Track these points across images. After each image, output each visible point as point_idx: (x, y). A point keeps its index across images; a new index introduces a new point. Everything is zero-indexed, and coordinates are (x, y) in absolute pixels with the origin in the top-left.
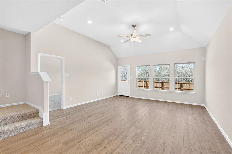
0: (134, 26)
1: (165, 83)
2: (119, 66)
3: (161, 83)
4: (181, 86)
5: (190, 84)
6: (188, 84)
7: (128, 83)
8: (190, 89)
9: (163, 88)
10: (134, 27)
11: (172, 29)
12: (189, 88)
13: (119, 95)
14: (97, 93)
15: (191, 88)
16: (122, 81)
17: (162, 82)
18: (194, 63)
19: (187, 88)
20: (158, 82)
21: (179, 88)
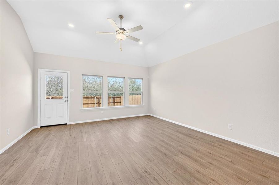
0: (121, 17)
7: (65, 101)
10: (121, 19)
13: (41, 127)
18: (142, 79)
21: (97, 103)
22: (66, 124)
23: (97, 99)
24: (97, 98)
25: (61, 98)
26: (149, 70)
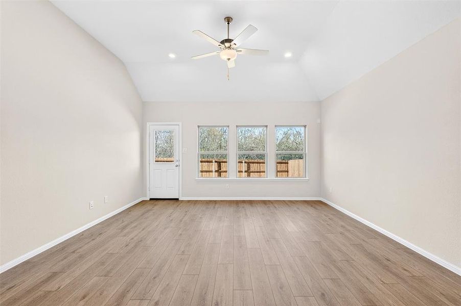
0: (229, 20)
1: (223, 162)
2: (148, 124)
3: (216, 163)
4: (249, 167)
5: (260, 163)
6: (258, 163)
7: (177, 166)
8: (260, 172)
9: (221, 172)
10: (228, 23)
11: (288, 55)
12: (259, 170)
13: (151, 199)
14: (92, 202)
15: (262, 170)
16: (158, 161)
17: (218, 161)
18: (305, 126)
19: (256, 170)
20: (212, 162)
21: (245, 172)
22: (177, 199)
23: (246, 164)
24: (245, 162)
25: (171, 161)
26: (320, 106)
